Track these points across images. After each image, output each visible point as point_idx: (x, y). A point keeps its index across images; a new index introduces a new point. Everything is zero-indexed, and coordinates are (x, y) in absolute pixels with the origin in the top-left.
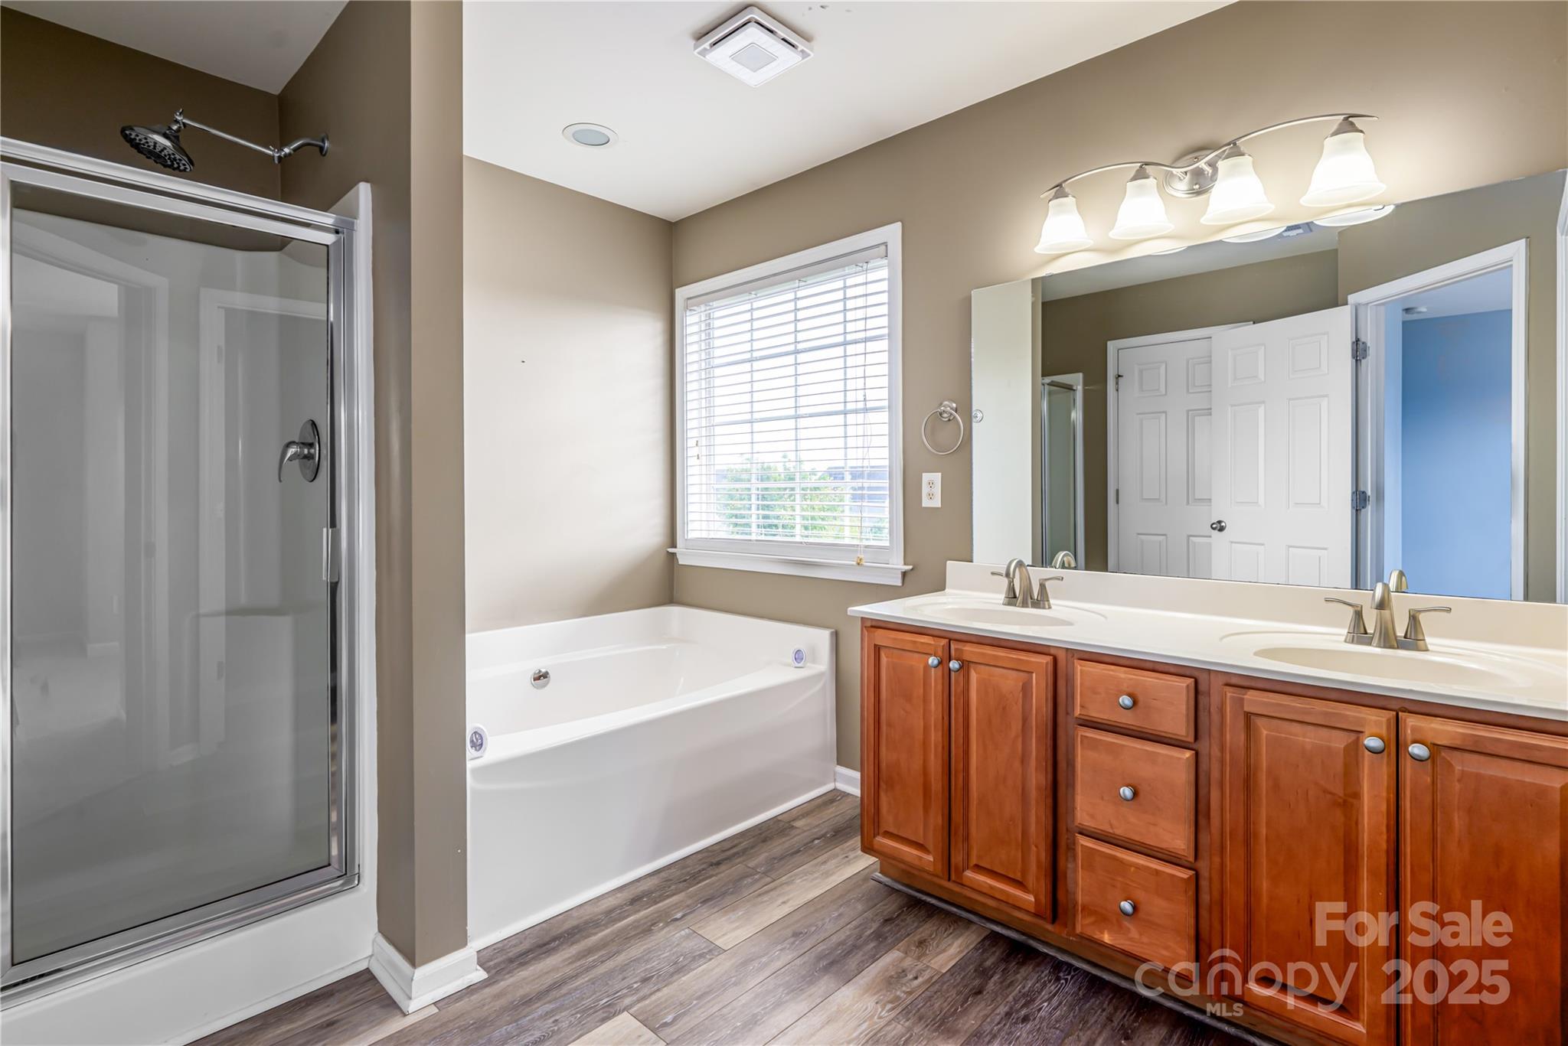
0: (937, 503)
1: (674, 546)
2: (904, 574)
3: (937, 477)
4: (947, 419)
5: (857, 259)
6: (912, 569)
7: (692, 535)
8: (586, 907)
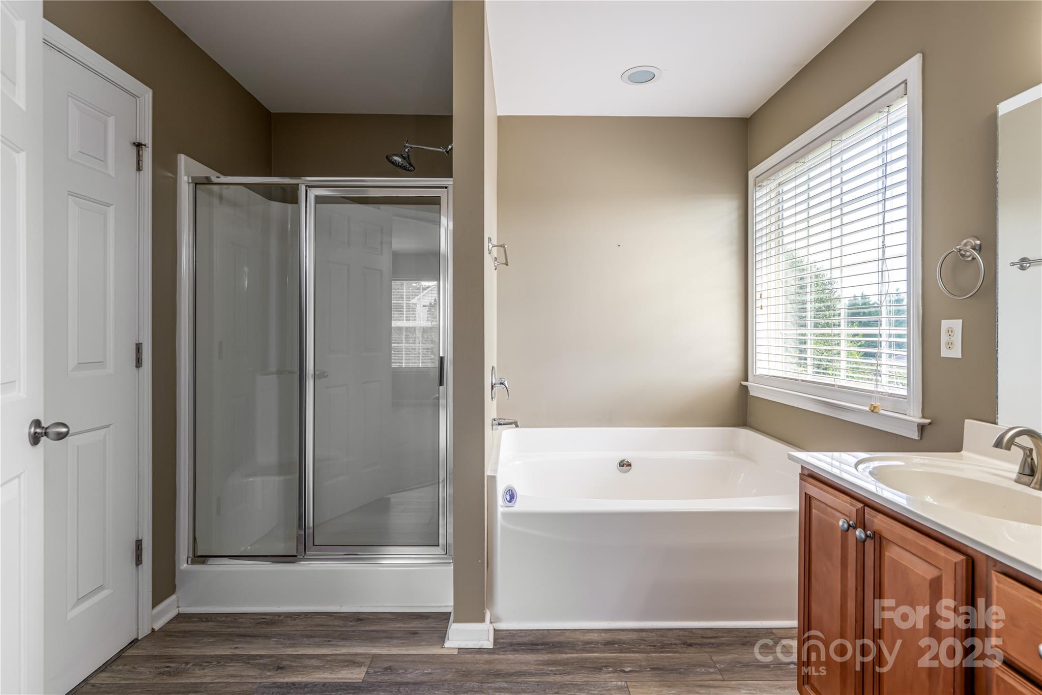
0: (956, 353)
1: (747, 380)
2: (922, 428)
3: (957, 324)
4: (970, 259)
5: (881, 104)
6: (930, 424)
7: (759, 372)
8: (577, 632)
